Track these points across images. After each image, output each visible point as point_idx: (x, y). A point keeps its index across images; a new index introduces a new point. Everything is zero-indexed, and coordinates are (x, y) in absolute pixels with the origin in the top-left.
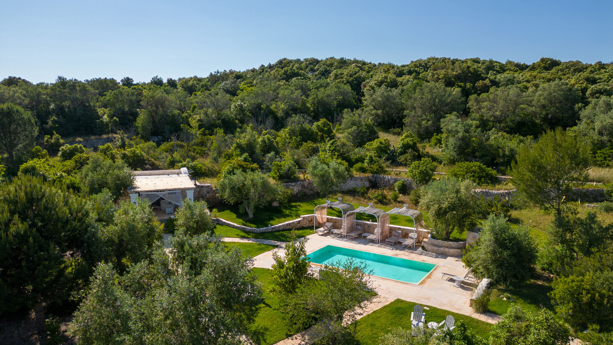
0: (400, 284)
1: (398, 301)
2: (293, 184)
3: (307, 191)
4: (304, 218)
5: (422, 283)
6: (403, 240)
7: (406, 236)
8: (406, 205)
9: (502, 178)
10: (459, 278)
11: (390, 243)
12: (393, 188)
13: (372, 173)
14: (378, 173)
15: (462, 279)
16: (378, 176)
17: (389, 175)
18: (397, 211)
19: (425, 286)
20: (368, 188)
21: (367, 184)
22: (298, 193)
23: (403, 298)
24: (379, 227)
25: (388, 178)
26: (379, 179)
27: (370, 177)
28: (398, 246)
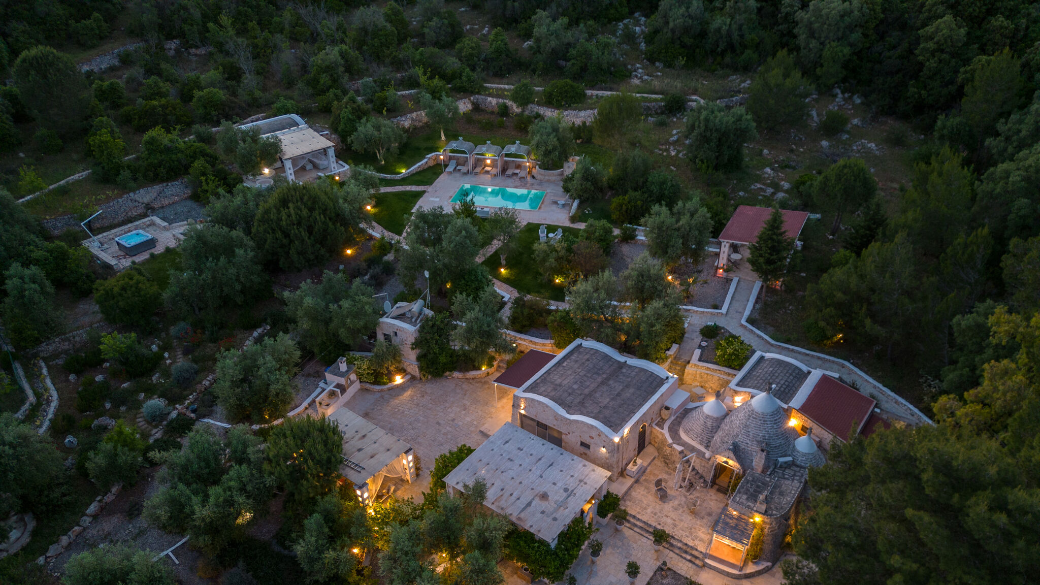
0: (529, 213)
1: (529, 224)
2: (403, 119)
3: (417, 124)
4: (429, 158)
5: (540, 208)
6: (517, 171)
7: (518, 166)
8: (518, 142)
9: (589, 92)
10: (562, 202)
11: (509, 176)
12: (496, 110)
13: (472, 93)
14: (478, 93)
15: (563, 202)
16: (480, 97)
17: (490, 95)
18: (513, 149)
19: (542, 210)
20: (472, 111)
21: (470, 106)
22: (409, 128)
23: (531, 221)
24: (499, 164)
25: (490, 99)
26: (480, 100)
27: (472, 98)
28: (515, 177)
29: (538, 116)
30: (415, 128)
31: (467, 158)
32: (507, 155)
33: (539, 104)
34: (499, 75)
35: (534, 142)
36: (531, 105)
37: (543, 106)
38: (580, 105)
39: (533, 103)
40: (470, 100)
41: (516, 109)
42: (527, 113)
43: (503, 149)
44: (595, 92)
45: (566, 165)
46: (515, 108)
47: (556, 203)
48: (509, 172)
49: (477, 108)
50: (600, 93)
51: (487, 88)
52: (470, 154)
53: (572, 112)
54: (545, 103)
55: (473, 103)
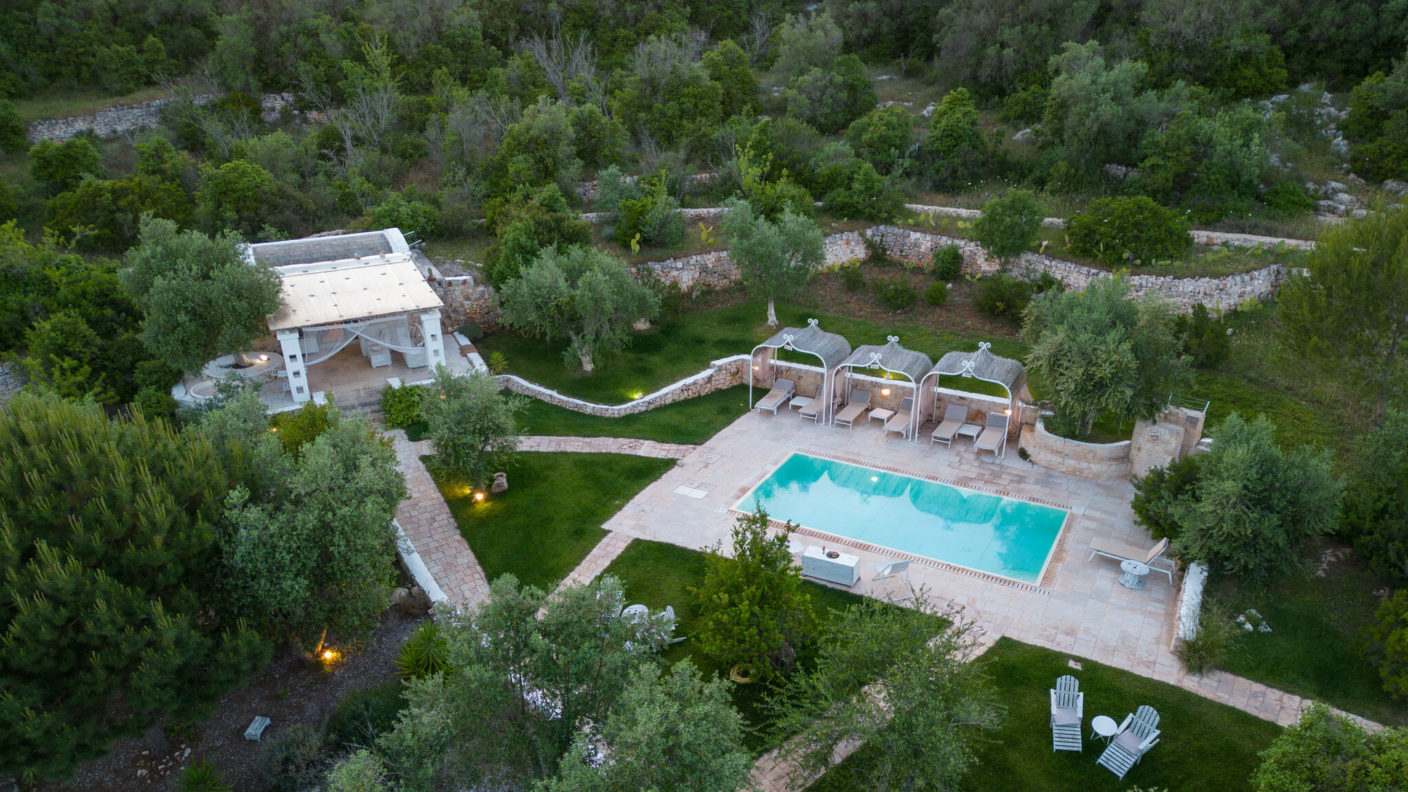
0: (997, 586)
1: (1005, 644)
2: (679, 265)
3: (713, 280)
4: (720, 368)
5: (1047, 579)
6: (971, 430)
7: (977, 417)
8: (984, 346)
9: (1201, 236)
10: (1136, 566)
11: (943, 442)
12: (928, 262)
13: (872, 219)
14: (888, 221)
15: (1144, 569)
16: (890, 229)
17: (917, 227)
18: (967, 365)
19: (1056, 587)
20: (864, 263)
21: (861, 253)
22: (691, 289)
23: (1014, 635)
24: (918, 403)
25: (914, 236)
26: (890, 239)
27: (869, 232)
28: (961, 448)
29: (1047, 283)
30: (708, 291)
31: (822, 375)
32: (945, 381)
33: (1051, 254)
34: (948, 187)
35: (1041, 351)
36: (1029, 256)
37: (1064, 260)
38: (1177, 263)
39: (1035, 250)
40: (862, 235)
41: (983, 263)
42: (1015, 273)
43: (935, 361)
44: (1219, 236)
45: (1143, 432)
46: (981, 261)
47: (1114, 564)
48: (946, 430)
49: (878, 255)
50: (1236, 239)
51: (911, 213)
52: (831, 367)
53: (1153, 279)
54: (1071, 252)
55: (870, 245)
